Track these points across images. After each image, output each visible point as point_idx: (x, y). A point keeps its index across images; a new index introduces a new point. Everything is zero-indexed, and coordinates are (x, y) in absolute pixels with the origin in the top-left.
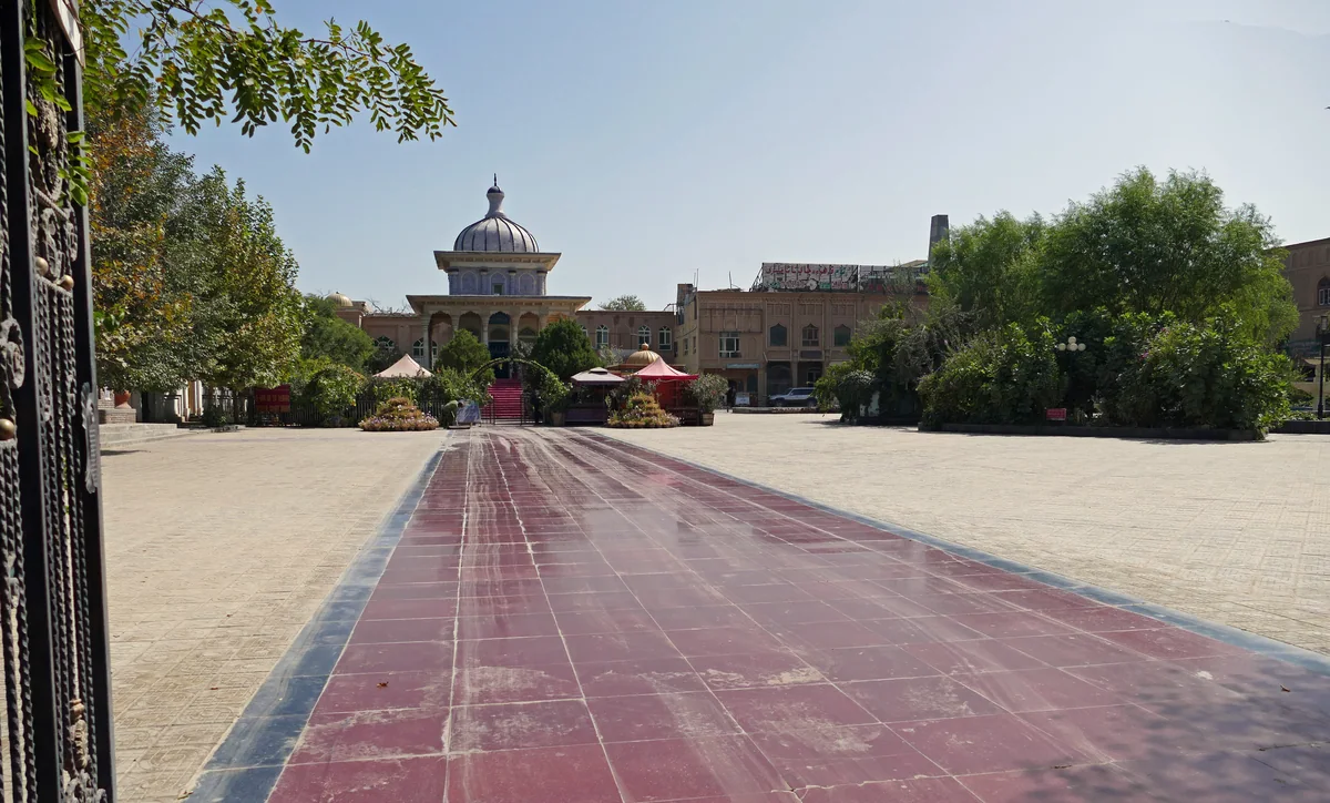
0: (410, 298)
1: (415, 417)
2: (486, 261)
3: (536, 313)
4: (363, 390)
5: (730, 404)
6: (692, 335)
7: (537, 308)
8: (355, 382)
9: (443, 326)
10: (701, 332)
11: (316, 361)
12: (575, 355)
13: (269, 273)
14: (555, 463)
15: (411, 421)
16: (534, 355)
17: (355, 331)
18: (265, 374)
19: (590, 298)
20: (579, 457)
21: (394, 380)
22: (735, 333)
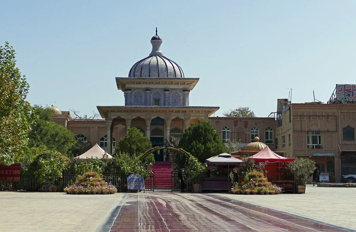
0: (99, 108)
1: (101, 185)
2: (150, 83)
3: (182, 117)
4: (67, 167)
5: (316, 180)
6: (288, 133)
7: (183, 114)
8: (62, 162)
9: (120, 127)
10: (294, 131)
11: (38, 148)
12: (209, 145)
13: (11, 91)
14: (197, 214)
15: (99, 188)
16: (180, 146)
17: (63, 129)
18: (5, 156)
19: (218, 108)
20: (214, 210)
21: (88, 160)
22: (318, 132)
